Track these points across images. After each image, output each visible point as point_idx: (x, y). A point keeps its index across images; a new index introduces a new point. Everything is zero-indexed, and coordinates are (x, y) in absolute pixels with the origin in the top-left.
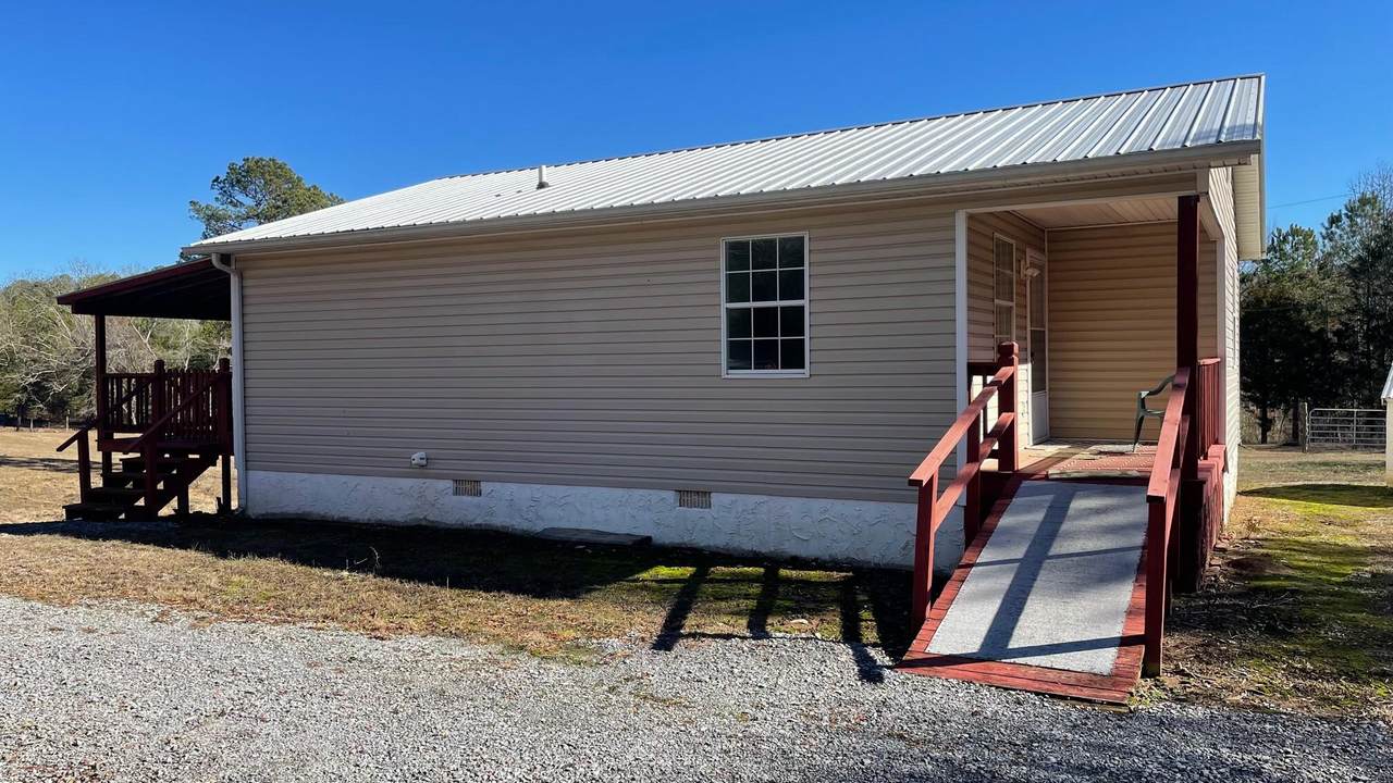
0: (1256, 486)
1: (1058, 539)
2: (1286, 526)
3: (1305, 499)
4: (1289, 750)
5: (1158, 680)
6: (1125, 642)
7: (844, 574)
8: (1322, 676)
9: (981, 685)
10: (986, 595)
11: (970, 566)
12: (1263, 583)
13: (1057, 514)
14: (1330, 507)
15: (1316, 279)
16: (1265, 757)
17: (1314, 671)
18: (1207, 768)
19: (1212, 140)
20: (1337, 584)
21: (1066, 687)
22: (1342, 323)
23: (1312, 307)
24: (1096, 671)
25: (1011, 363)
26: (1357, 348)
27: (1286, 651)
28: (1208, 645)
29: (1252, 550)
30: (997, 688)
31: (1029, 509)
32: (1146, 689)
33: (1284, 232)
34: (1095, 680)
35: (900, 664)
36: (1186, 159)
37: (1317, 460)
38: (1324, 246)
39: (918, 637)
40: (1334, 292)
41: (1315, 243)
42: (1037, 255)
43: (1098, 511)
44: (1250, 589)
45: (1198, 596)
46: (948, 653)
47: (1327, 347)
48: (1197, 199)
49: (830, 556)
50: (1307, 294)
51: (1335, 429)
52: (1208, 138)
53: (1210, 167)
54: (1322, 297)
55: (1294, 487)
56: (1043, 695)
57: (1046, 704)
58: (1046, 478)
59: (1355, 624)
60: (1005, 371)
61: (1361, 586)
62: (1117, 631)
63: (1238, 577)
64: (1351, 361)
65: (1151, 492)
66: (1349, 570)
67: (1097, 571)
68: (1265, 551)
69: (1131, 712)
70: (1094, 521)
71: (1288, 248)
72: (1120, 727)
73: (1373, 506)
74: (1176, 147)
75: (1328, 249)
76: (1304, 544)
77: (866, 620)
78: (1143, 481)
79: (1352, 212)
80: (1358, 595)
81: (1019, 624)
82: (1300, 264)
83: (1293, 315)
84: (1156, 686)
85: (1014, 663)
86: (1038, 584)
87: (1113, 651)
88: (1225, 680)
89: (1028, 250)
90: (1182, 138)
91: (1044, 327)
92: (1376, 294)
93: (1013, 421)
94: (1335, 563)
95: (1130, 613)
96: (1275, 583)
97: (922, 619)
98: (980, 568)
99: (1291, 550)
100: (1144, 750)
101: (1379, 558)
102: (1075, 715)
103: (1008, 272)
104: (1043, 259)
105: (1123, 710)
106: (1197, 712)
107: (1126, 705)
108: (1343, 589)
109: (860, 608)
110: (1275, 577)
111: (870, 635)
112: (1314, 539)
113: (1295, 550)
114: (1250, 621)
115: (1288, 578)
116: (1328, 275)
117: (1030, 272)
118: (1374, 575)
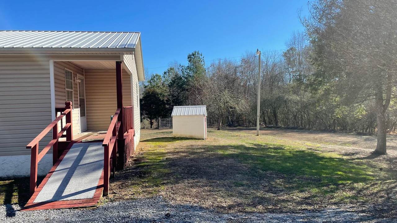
0: (145, 139)
1: (82, 160)
2: (150, 149)
3: (156, 141)
4: (138, 209)
5: (107, 197)
6: (98, 187)
7: (10, 181)
8: (150, 187)
9: (51, 210)
10: (57, 180)
11: (53, 172)
12: (140, 164)
13: (83, 152)
14: (160, 143)
15: (162, 87)
16: (131, 212)
17: (148, 186)
18: (115, 219)
19: (123, 47)
20: (158, 162)
21: (79, 204)
22: (167, 98)
23: (161, 94)
24: (88, 198)
25: (70, 108)
26: (171, 104)
27: (142, 182)
28: (123, 184)
29: (140, 156)
30: (56, 209)
31: (74, 152)
32: (103, 200)
33: (154, 75)
34: (88, 200)
35: (23, 208)
36: (117, 51)
37: (161, 132)
38: (163, 79)
39: (31, 198)
40: (166, 90)
41: (161, 78)
42: (81, 76)
43: (95, 150)
44: (137, 166)
45: (124, 171)
46: (41, 202)
47: (164, 104)
48: (121, 62)
49: (7, 175)
50: (160, 91)
51: (167, 124)
52: (123, 46)
53: (123, 54)
54: (163, 92)
55: (154, 139)
56: (71, 208)
57: (71, 211)
58: (81, 142)
59: (160, 172)
60: (67, 111)
61: (163, 162)
62: (96, 185)
63: (135, 163)
64: (170, 107)
65: (104, 143)
66: (161, 158)
67: (93, 168)
68: (143, 156)
69: (97, 208)
70: (94, 153)
71: (155, 79)
72: (93, 213)
73: (170, 142)
74: (114, 47)
75: (164, 80)
76: (152, 153)
77: (14, 196)
78: (102, 141)
79: (169, 71)
80: (162, 164)
81: (67, 188)
82: (158, 83)
83: (157, 96)
84: (106, 198)
85: (63, 200)
86: (75, 174)
87: (94, 191)
88: (125, 193)
89: (78, 75)
90: (116, 45)
91: (84, 97)
92: (174, 91)
93: (71, 126)
94: (159, 157)
95: (100, 179)
96: (143, 164)
97: (33, 192)
98: (56, 172)
99: (149, 155)
100: (99, 218)
101: (169, 154)
102: (80, 212)
103: (70, 80)
104: (83, 77)
105: (95, 207)
106: (116, 204)
107: (96, 206)
108: (159, 163)
109: (14, 191)
110: (144, 162)
111: (15, 200)
112: (155, 151)
113: (150, 155)
114: (135, 175)
115: (147, 162)
116: (164, 86)
117: (78, 81)
118: (166, 159)
